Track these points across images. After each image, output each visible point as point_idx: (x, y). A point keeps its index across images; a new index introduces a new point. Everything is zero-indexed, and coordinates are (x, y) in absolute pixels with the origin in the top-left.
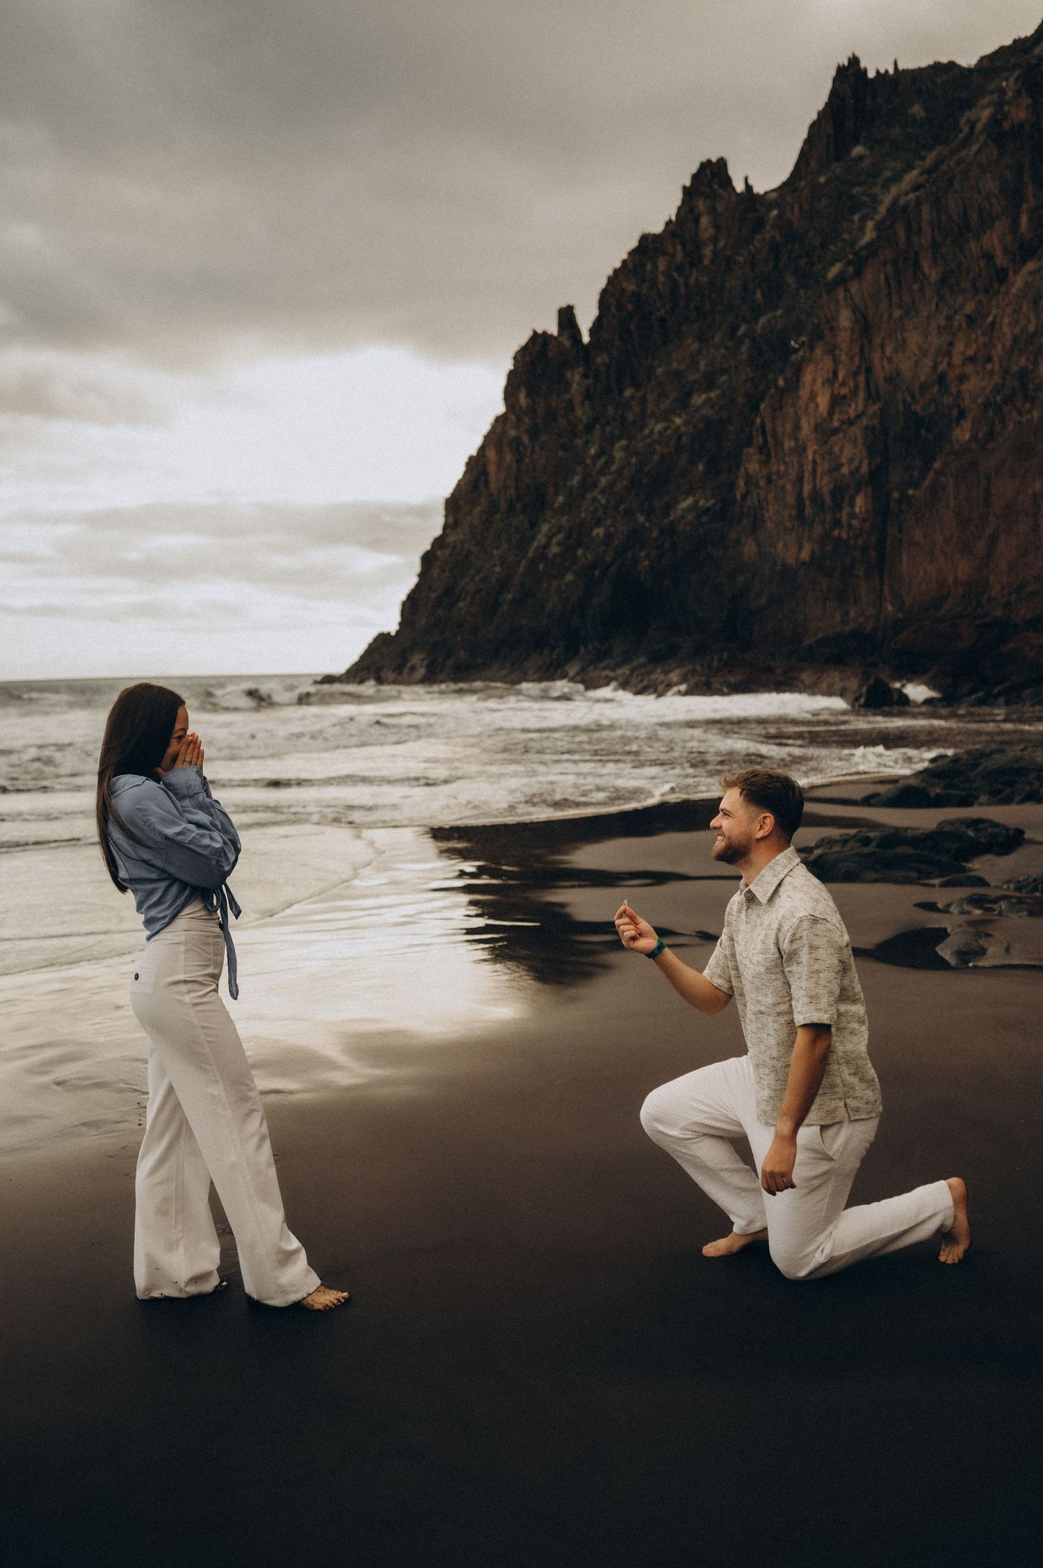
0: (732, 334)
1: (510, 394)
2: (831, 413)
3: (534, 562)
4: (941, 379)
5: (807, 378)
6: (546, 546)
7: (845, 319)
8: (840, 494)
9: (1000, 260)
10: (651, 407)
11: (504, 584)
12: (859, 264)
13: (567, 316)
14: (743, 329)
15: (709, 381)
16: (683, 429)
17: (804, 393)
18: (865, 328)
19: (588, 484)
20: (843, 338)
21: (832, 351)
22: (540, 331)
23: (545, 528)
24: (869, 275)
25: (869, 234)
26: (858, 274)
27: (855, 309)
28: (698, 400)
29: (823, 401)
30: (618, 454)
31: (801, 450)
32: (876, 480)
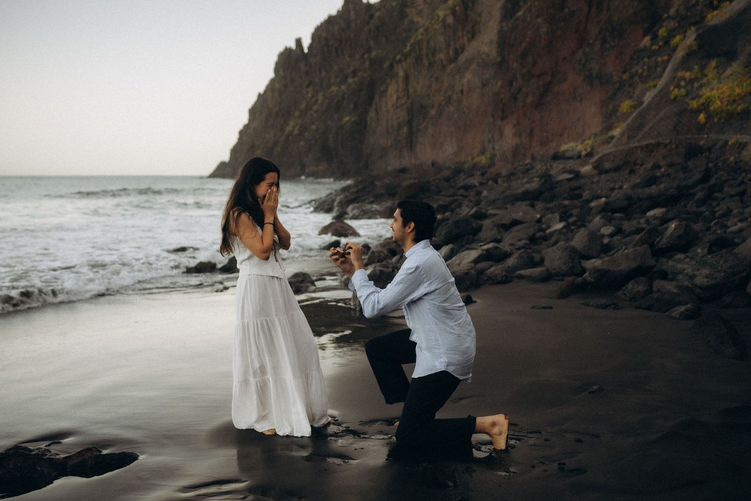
0: (362, 56)
1: (276, 70)
2: (397, 102)
3: (288, 136)
4: (428, 95)
5: (390, 90)
6: (293, 130)
7: (401, 73)
8: (400, 126)
9: (444, 62)
10: (332, 81)
11: (275, 144)
12: (406, 56)
13: (299, 42)
14: (366, 56)
15: (354, 73)
16: (345, 91)
17: (388, 94)
18: (407, 78)
19: (308, 108)
20: (400, 79)
21: (397, 82)
22: (288, 47)
23: (291, 123)
24: (408, 61)
25: (408, 48)
26: (405, 60)
27: (404, 70)
28: (350, 80)
29: (395, 98)
30: (320, 97)
31: (388, 111)
32: (409, 123)
